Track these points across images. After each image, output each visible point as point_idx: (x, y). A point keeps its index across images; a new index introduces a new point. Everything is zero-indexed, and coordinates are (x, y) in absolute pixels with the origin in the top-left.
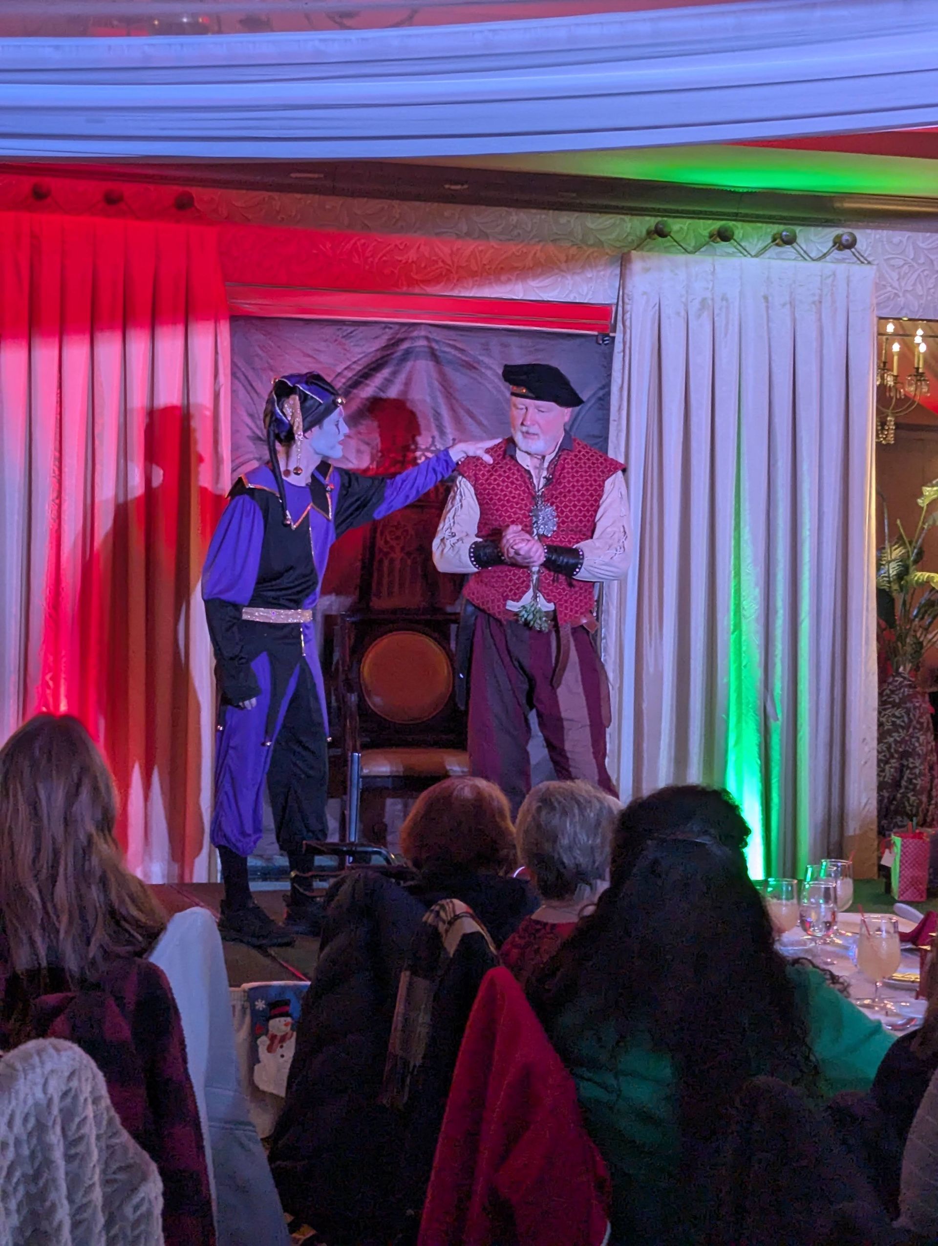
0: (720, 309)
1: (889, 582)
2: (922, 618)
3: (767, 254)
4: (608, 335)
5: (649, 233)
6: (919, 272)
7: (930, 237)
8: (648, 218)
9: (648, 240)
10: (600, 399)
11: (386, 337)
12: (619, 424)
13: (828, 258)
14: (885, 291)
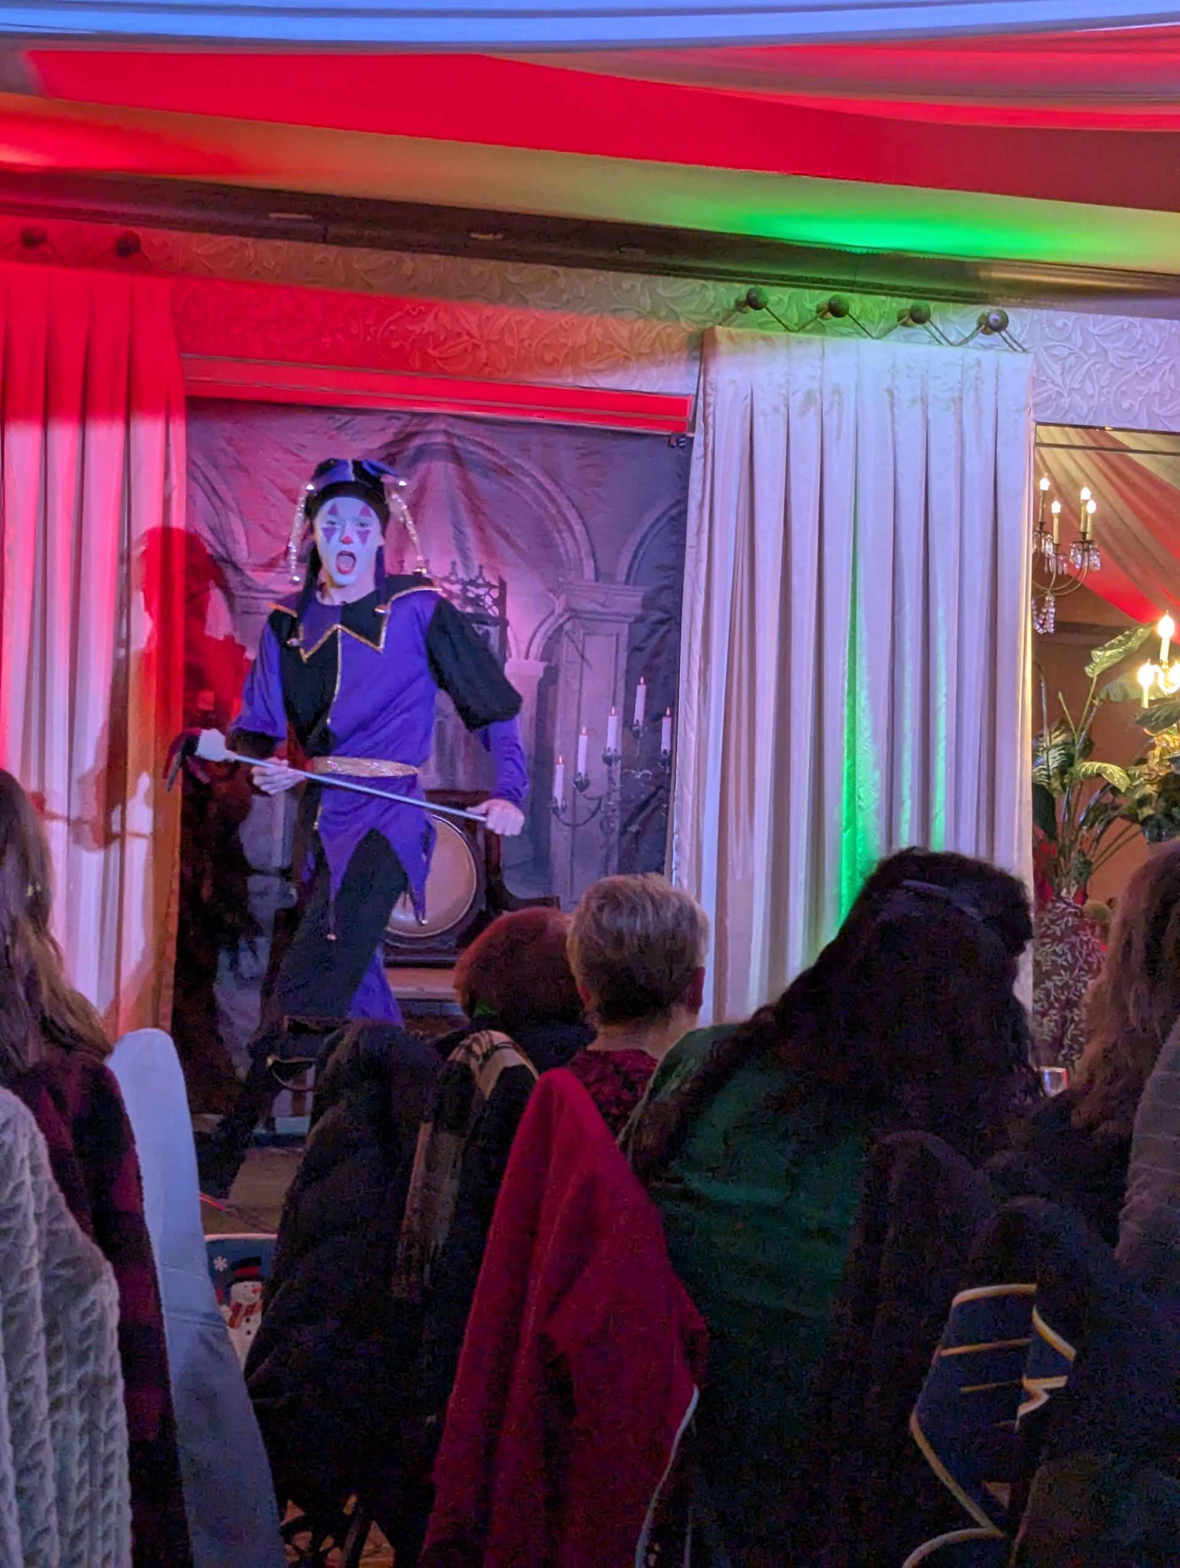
0: (831, 405)
1: (1049, 777)
2: (1092, 826)
3: (893, 335)
4: (684, 436)
5: (740, 306)
6: (1087, 366)
7: (1103, 320)
8: (737, 285)
9: (738, 313)
10: (673, 518)
11: (393, 430)
12: (698, 553)
13: (971, 343)
14: (1045, 388)
